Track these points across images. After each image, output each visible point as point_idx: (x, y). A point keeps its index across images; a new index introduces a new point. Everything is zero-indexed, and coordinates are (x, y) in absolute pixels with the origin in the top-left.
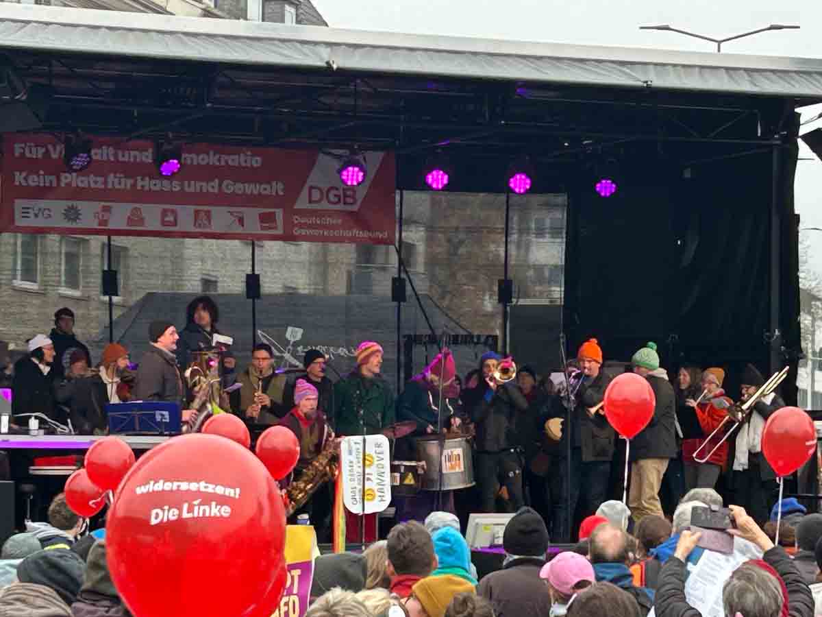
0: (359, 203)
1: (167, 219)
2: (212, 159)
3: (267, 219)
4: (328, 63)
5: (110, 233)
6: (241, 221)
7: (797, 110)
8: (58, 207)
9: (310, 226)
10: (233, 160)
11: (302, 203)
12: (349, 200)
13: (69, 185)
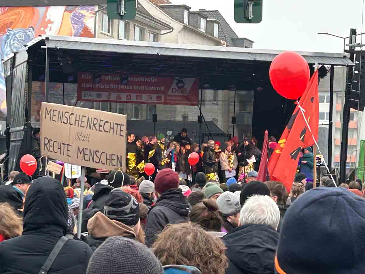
0: (187, 93)
1: (128, 98)
2: (142, 79)
3: (159, 98)
4: (158, 53)
5: (111, 102)
6: (151, 98)
7: (313, 66)
8: (94, 93)
9: (173, 100)
10: (149, 80)
11: (170, 93)
12: (184, 92)
13: (98, 87)
